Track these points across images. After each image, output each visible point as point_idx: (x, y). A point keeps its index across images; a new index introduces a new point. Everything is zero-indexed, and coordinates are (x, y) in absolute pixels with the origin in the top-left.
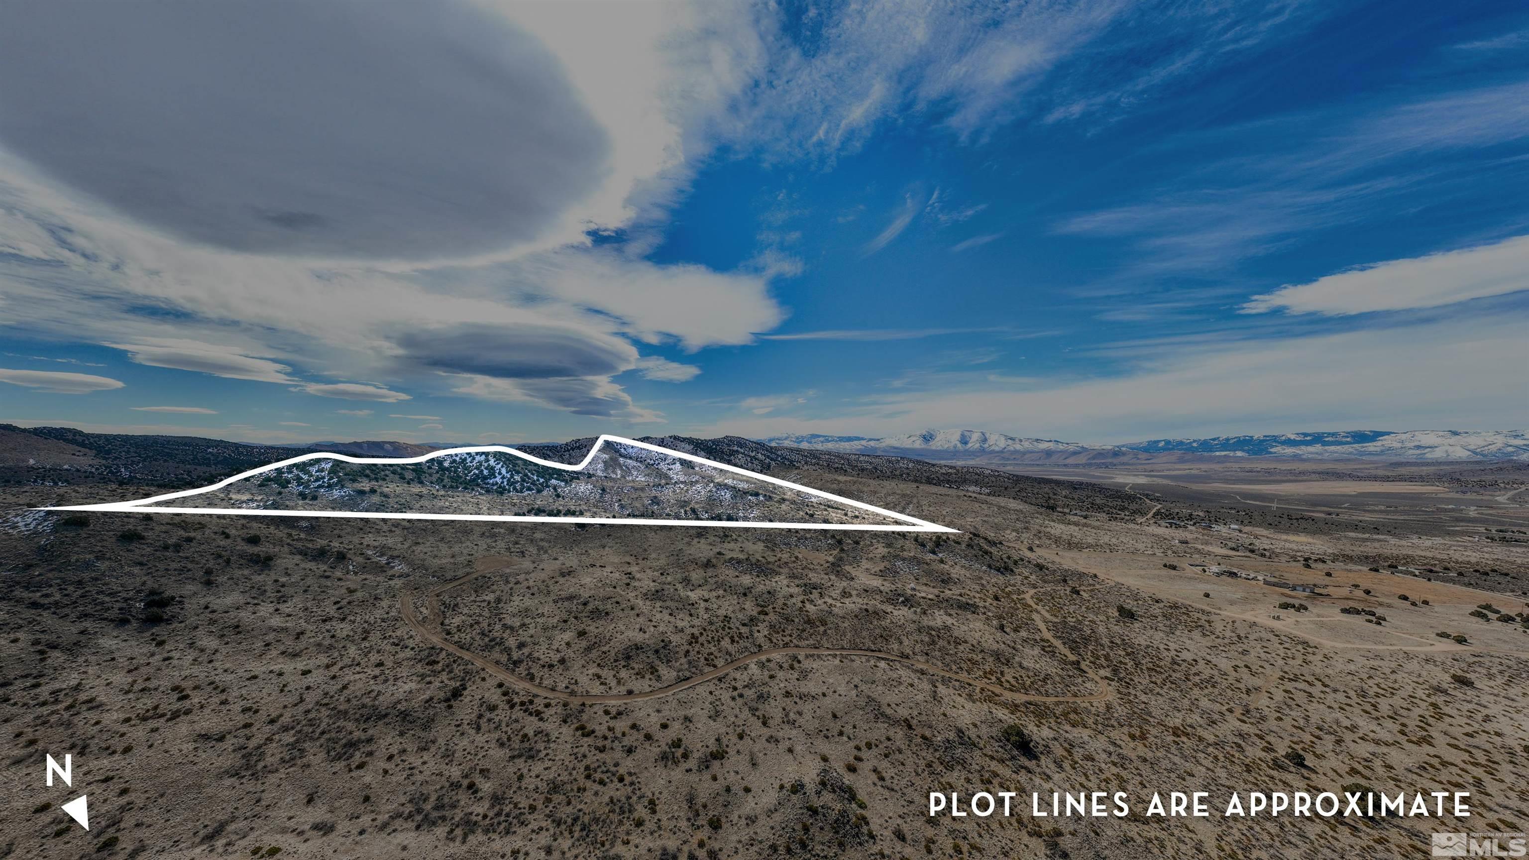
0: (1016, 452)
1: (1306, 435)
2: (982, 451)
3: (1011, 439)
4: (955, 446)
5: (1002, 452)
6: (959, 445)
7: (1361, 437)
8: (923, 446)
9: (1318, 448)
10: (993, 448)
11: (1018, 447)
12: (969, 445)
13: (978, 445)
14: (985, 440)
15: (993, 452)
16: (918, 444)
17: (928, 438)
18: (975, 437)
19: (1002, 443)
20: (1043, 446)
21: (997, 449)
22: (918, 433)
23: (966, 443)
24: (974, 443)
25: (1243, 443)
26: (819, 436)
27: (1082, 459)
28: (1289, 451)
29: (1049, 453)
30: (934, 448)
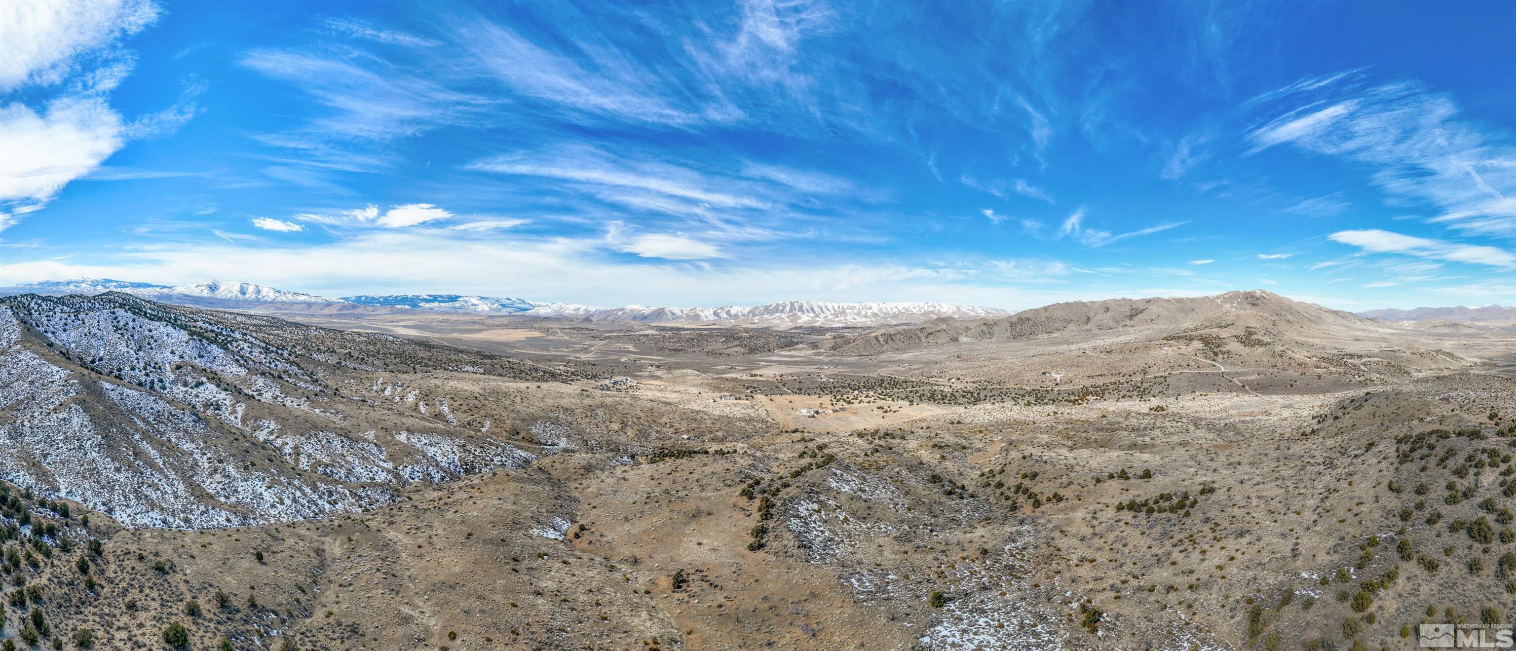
0: (283, 303)
1: (430, 296)
2: (258, 302)
3: (279, 292)
4: (236, 296)
5: (273, 302)
6: (239, 295)
7: (453, 299)
8: (210, 295)
9: (436, 304)
10: (266, 298)
11: (284, 299)
12: (247, 296)
13: (254, 296)
14: (259, 292)
15: (266, 302)
16: (206, 293)
17: (213, 288)
18: (251, 289)
19: (272, 295)
20: (301, 298)
21: (269, 299)
22: (205, 283)
23: (244, 294)
24: (250, 294)
25: (404, 300)
26: (111, 281)
27: (334, 310)
28: (427, 305)
29: (309, 305)
30: (219, 297)
